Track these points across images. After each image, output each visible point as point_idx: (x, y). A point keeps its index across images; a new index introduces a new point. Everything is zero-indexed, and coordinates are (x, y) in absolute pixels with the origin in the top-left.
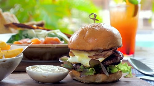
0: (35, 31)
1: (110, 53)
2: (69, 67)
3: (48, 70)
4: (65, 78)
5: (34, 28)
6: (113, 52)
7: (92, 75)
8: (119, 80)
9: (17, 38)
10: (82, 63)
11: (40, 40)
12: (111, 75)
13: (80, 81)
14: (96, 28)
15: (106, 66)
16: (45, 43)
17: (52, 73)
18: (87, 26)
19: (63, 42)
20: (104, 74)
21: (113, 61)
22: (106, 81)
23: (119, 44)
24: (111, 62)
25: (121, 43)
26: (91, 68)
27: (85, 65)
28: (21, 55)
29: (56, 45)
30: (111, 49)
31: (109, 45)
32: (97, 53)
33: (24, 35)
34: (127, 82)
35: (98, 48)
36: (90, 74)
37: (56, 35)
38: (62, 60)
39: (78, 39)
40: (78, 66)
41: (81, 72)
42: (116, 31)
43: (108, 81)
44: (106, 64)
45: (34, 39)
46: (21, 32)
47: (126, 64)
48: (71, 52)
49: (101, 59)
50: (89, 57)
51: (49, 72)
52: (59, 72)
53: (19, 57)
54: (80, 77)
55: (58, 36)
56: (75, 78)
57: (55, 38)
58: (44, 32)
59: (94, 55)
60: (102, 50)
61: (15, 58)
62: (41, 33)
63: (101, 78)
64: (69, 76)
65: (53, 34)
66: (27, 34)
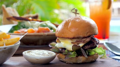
0: (31, 23)
1: (88, 40)
2: (56, 51)
3: (40, 54)
4: (54, 60)
5: (29, 20)
6: (90, 39)
7: (75, 58)
8: (96, 60)
9: (16, 28)
10: (66, 47)
11: (34, 30)
12: (89, 57)
13: (65, 62)
14: (77, 20)
15: (85, 50)
16: (38, 32)
17: (43, 56)
18: (70, 19)
19: (52, 31)
20: (84, 56)
21: (91, 46)
22: (85, 61)
23: (95, 32)
24: (90, 46)
25: (97, 31)
26: (73, 52)
27: (69, 50)
28: (19, 42)
29: (46, 34)
30: (89, 37)
31: (87, 33)
32: (78, 40)
33: (22, 26)
34: (102, 62)
35: (79, 36)
36: (73, 56)
37: (47, 26)
38: (51, 45)
39: (63, 29)
40: (63, 50)
41: (66, 55)
42: (93, 22)
43: (87, 61)
44: (85, 48)
45: (30, 29)
46: (20, 23)
47: (101, 48)
48: (58, 40)
49: (81, 45)
50: (72, 43)
51: (40, 56)
52: (49, 56)
53: (17, 44)
54: (65, 58)
55: (49, 26)
56: (61, 60)
57: (46, 28)
58: (37, 23)
59: (76, 42)
60: (82, 37)
61: (13, 45)
62: (35, 24)
63: (82, 59)
64: (56, 58)
65: (45, 24)
66: (24, 25)
